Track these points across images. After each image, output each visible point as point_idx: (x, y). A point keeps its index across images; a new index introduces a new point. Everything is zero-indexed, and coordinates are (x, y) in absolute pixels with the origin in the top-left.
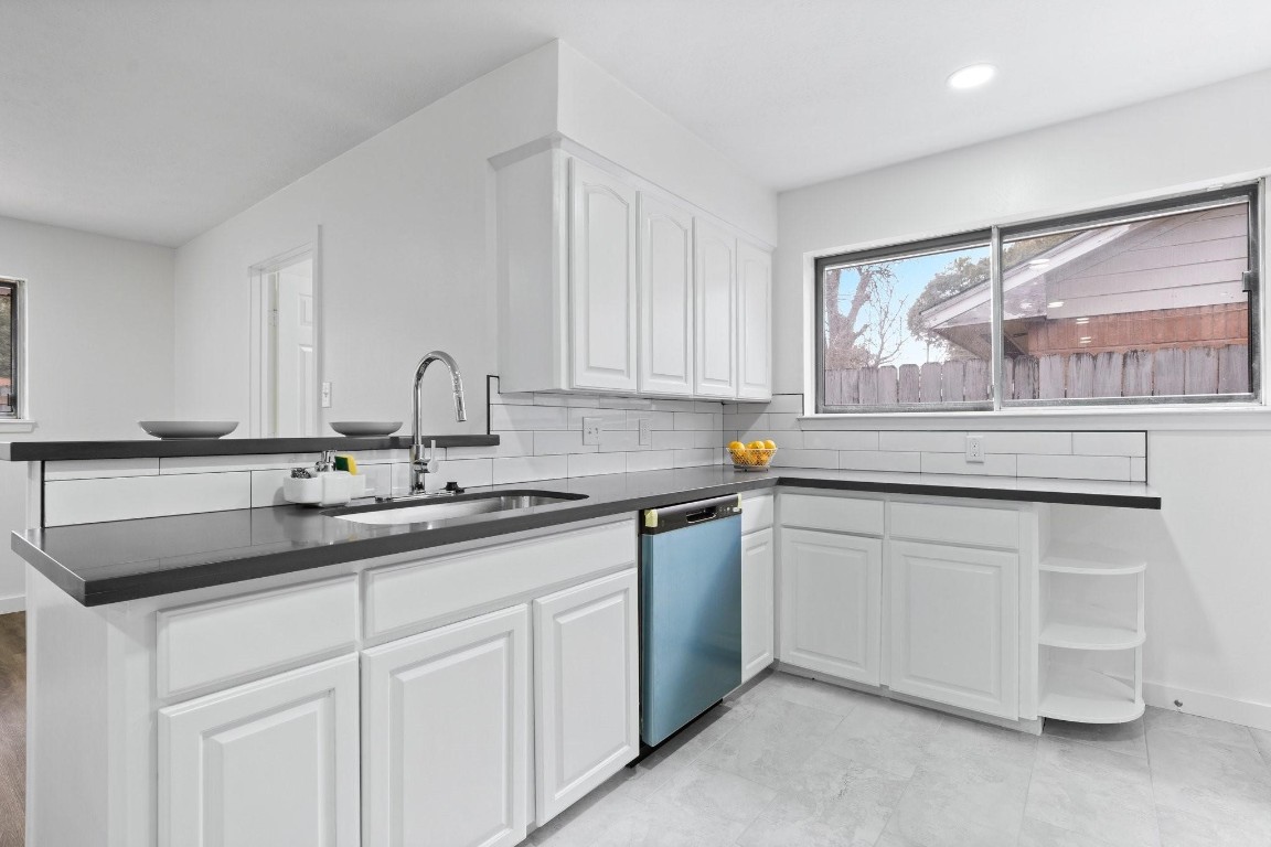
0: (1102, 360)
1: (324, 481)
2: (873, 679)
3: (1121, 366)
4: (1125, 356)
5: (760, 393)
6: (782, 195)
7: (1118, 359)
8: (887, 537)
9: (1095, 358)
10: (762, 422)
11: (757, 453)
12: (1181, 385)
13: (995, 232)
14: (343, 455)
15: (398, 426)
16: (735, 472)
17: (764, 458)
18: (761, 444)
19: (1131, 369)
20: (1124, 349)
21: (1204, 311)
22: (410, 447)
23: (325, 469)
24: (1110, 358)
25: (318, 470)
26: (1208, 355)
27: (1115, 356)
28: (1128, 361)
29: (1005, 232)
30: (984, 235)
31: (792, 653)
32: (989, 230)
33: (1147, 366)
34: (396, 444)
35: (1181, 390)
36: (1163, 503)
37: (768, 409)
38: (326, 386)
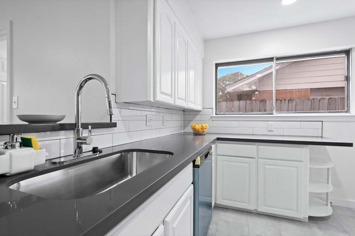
0: (283, 101)
1: (11, 156)
2: (252, 208)
3: (288, 104)
4: (289, 100)
5: (199, 108)
6: (206, 41)
7: (287, 101)
8: (257, 158)
9: (281, 101)
10: (198, 117)
11: (203, 128)
12: (302, 109)
13: (275, 59)
14: (27, 136)
15: (63, 118)
16: (194, 135)
17: (205, 130)
18: (204, 125)
19: (290, 104)
20: (288, 99)
21: (294, 91)
22: (74, 129)
23: (13, 147)
24: (285, 101)
25: (6, 148)
26: (309, 101)
27: (286, 100)
28: (290, 102)
29: (278, 59)
30: (271, 60)
31: (221, 200)
32: (273, 58)
33: (294, 103)
34: (64, 127)
35: (302, 110)
36: (354, 145)
37: (201, 113)
38: (15, 99)
